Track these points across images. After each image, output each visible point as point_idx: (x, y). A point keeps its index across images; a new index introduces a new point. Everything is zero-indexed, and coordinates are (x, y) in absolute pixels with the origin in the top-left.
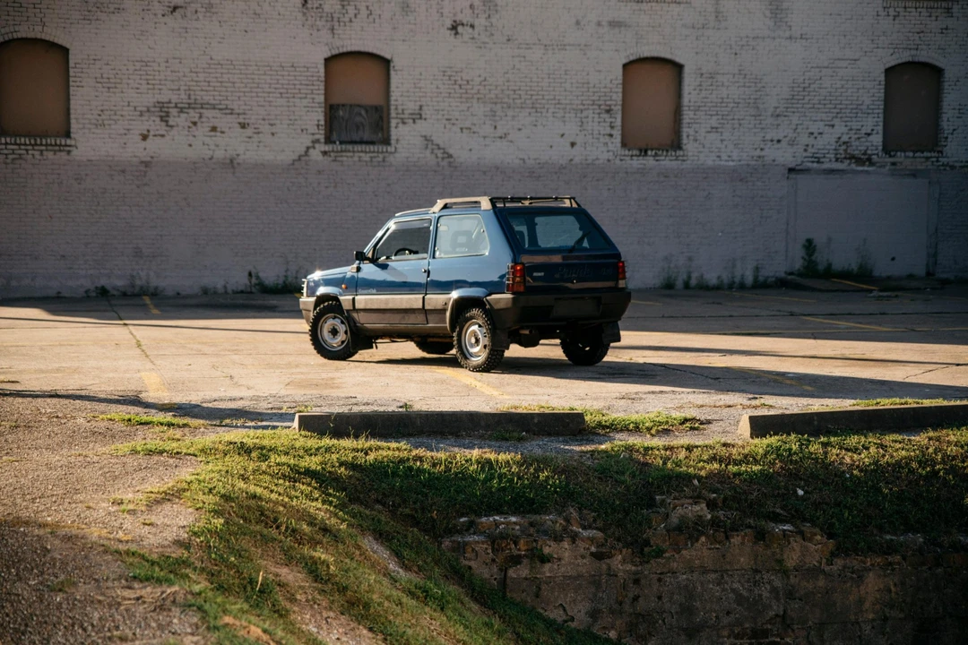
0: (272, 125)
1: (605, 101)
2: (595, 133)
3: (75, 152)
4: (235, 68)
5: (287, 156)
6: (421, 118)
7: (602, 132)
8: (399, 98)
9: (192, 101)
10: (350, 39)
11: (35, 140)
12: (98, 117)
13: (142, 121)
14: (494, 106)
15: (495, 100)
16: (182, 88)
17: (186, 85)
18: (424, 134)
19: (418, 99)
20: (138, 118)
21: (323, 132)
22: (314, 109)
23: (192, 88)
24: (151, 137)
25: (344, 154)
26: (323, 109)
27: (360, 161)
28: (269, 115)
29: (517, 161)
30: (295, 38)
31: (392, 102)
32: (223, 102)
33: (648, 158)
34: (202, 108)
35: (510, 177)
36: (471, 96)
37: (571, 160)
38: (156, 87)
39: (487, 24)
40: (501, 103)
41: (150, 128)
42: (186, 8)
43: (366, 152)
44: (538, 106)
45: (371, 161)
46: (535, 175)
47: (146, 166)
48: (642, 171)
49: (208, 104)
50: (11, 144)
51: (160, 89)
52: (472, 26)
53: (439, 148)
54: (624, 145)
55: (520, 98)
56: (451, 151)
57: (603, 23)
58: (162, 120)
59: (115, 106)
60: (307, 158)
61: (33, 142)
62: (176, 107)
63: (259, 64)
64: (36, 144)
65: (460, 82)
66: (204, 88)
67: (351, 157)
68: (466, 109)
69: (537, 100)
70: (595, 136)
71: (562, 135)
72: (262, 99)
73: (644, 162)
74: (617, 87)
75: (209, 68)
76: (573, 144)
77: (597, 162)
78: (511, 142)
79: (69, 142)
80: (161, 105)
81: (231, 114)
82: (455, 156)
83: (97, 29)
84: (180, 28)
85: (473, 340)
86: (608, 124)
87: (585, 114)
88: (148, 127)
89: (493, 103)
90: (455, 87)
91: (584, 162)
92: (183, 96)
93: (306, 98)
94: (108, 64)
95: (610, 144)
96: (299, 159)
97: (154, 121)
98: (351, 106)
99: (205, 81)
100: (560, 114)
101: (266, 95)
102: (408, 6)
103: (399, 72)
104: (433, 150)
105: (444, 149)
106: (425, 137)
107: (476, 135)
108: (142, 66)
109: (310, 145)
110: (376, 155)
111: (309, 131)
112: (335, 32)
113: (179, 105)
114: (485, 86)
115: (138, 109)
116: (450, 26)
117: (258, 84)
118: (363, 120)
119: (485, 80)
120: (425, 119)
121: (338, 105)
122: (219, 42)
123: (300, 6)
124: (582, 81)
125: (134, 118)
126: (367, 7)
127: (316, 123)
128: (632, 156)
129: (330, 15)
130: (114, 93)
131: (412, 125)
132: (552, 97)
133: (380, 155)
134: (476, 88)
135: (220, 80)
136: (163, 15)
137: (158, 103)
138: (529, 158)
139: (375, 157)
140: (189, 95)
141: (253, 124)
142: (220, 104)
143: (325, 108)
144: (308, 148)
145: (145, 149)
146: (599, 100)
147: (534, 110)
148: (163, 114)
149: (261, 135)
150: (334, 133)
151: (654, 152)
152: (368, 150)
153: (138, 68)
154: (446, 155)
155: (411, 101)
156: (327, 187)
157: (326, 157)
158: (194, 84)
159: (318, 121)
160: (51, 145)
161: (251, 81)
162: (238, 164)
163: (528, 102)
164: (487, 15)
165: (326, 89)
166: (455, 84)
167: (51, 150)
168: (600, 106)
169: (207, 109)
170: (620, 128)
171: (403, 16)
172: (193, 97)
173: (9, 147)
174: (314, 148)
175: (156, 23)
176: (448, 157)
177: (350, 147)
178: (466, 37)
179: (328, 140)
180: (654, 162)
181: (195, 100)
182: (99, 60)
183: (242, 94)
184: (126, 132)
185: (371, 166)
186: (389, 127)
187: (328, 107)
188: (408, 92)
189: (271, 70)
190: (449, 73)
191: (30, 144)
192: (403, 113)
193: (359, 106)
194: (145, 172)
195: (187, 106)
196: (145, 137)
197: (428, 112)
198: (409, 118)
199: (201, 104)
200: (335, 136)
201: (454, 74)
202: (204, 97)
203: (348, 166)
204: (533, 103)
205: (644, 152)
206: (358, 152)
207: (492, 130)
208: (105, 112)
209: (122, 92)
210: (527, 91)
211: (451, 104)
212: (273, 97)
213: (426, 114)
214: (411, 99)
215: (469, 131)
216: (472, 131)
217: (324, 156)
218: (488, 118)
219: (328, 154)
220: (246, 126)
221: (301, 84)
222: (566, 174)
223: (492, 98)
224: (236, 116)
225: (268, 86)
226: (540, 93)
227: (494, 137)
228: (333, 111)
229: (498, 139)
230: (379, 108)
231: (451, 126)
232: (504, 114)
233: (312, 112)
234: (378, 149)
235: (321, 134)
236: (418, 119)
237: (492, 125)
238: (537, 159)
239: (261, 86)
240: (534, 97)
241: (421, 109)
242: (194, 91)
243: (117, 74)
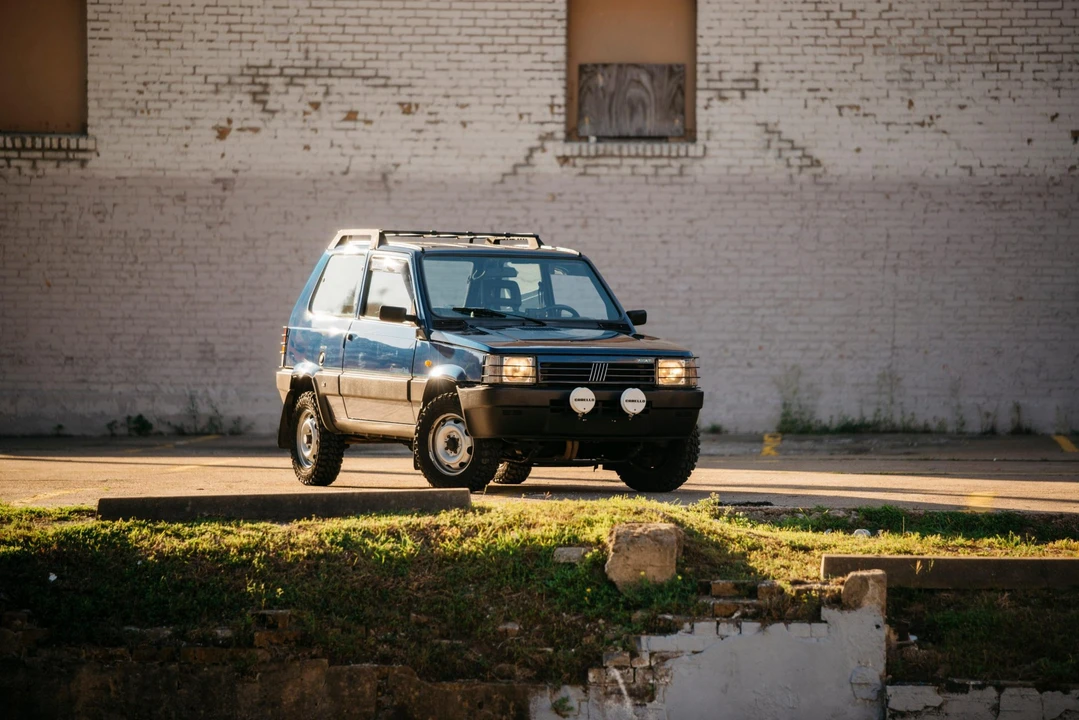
0: (463, 106)
3: (93, 162)
5: (492, 167)
6: (756, 89)
8: (713, 50)
9: (312, 63)
11: (23, 141)
12: (139, 97)
13: (218, 102)
14: (908, 59)
16: (294, 38)
17: (299, 33)
18: (761, 120)
19: (751, 50)
20: (212, 96)
21: (562, 118)
22: (548, 75)
23: (311, 38)
24: (233, 133)
25: (602, 161)
26: (562, 75)
27: (633, 174)
28: (457, 86)
29: (956, 172)
31: (700, 58)
32: (369, 64)
34: (330, 76)
35: (940, 204)
36: (860, 41)
37: (1073, 168)
38: (245, 37)
40: (924, 53)
41: (233, 116)
43: (645, 157)
44: (1001, 58)
45: (656, 175)
47: (224, 189)
49: (341, 67)
51: (252, 42)
53: (793, 148)
55: (964, 44)
56: (817, 154)
58: (254, 100)
59: (168, 74)
60: (529, 169)
61: (18, 143)
62: (282, 74)
64: (24, 148)
65: (836, 15)
66: (335, 38)
67: (617, 167)
68: (849, 68)
69: (998, 45)
71: (1054, 117)
72: (443, 57)
78: (944, 132)
79: (83, 143)
80: (254, 71)
81: (385, 86)
82: (825, 162)
88: (226, 115)
89: (905, 55)
90: (826, 24)
92: (295, 54)
93: (529, 52)
96: (515, 173)
97: (240, 102)
98: (620, 66)
99: (336, 25)
100: (1051, 73)
101: (454, 48)
104: (780, 150)
105: (803, 149)
106: (766, 125)
107: (871, 118)
109: (536, 143)
110: (664, 161)
111: (534, 118)
113: (287, 71)
114: (889, 20)
115: (212, 79)
117: (437, 27)
118: (644, 95)
120: (765, 90)
121: (596, 66)
125: (203, 96)
127: (549, 101)
130: (168, 49)
131: (740, 102)
132: (1034, 40)
133: (674, 163)
134: (870, 25)
135: (365, 21)
137: (249, 67)
139: (663, 167)
140: (307, 51)
141: (426, 105)
142: (365, 68)
143: (568, 71)
144: (532, 150)
145: (223, 155)
147: (994, 67)
148: (257, 88)
149: (440, 126)
150: (586, 119)
152: (649, 153)
154: (807, 162)
155: (737, 54)
156: (567, 226)
157: (566, 168)
158: (315, 29)
159: (553, 97)
160: (51, 149)
161: (423, 22)
162: (397, 182)
163: (979, 50)
165: (568, 36)
166: (828, 19)
167: (52, 159)
169: (339, 77)
172: (313, 55)
174: (544, 150)
176: (812, 165)
177: (613, 147)
179: (572, 134)
181: (318, 60)
183: (406, 48)
184: (189, 123)
185: (656, 184)
186: (694, 106)
187: (575, 70)
188: (732, 36)
191: (14, 148)
192: (721, 80)
193: (636, 66)
194: (223, 200)
195: (301, 72)
196: (222, 133)
197: (771, 76)
198: (733, 89)
199: (329, 68)
200: (586, 128)
202: (335, 56)
203: (611, 184)
204: (990, 54)
206: (629, 156)
207: (905, 110)
208: (151, 87)
209: (182, 48)
210: (978, 28)
211: (819, 59)
212: (465, 53)
213: (767, 80)
214: (736, 50)
215: (855, 111)
216: (861, 112)
217: (562, 165)
218: (896, 84)
219: (571, 160)
220: (413, 109)
221: (520, 26)
222: (1060, 196)
223: (904, 46)
224: (395, 90)
225: (457, 30)
226: (1006, 31)
227: (909, 124)
228: (584, 77)
229: (917, 128)
230: (676, 69)
231: (818, 102)
232: (930, 77)
233: (540, 79)
234: (670, 151)
235: (557, 123)
236: (751, 89)
237: (902, 99)
238: (999, 166)
239: (441, 31)
240: (993, 41)
241: (756, 71)
242: (316, 43)
243: (173, 14)
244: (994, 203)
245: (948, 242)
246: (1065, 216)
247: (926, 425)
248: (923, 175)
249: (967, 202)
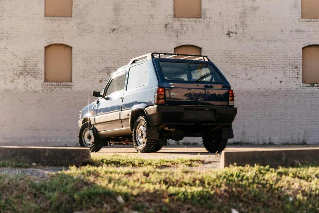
1: (295, 63)
2: (290, 77)
3: (73, 88)
7: (294, 77)
10: (185, 40)
11: (58, 83)
12: (83, 74)
13: (100, 75)
14: (246, 66)
15: (247, 64)
16: (116, 61)
17: (117, 60)
24: (103, 81)
29: (256, 89)
30: (162, 40)
33: (314, 87)
35: (253, 96)
36: (236, 62)
37: (280, 88)
38: (106, 61)
39: (243, 32)
40: (249, 65)
42: (118, 29)
44: (265, 66)
46: (264, 95)
48: (312, 93)
50: (49, 85)
51: (107, 62)
52: (236, 33)
54: (304, 82)
55: (257, 63)
57: (293, 31)
58: (108, 74)
59: (89, 69)
63: (147, 51)
64: (59, 85)
65: (231, 56)
66: (125, 61)
68: (234, 67)
69: (264, 63)
70: (290, 78)
71: (276, 78)
73: (313, 89)
74: (300, 57)
75: (127, 53)
76: (281, 82)
77: (291, 89)
78: (254, 81)
79: (71, 84)
80: (107, 68)
83: (83, 39)
84: (116, 37)
85: (140, 135)
86: (297, 73)
87: (286, 69)
88: (102, 78)
89: (245, 65)
90: (229, 58)
91: (286, 89)
94: (87, 53)
95: (297, 82)
97: (104, 75)
99: (125, 58)
100: (275, 69)
102: (209, 26)
103: (205, 53)
107: (238, 78)
108: (100, 53)
112: (178, 37)
113: (115, 68)
114: (242, 58)
115: (98, 70)
116: (227, 34)
119: (242, 55)
122: (131, 43)
123: (164, 27)
124: (285, 55)
125: (97, 74)
126: (192, 27)
128: (307, 86)
129: (176, 30)
130: (89, 64)
132: (272, 62)
134: (238, 59)
136: (109, 33)
137: (107, 67)
138: (261, 88)
140: (119, 64)
145: (101, 86)
146: (292, 63)
147: (264, 67)
148: (108, 72)
151: (317, 85)
160: (64, 85)
163: (260, 64)
164: (242, 29)
166: (229, 57)
167: (64, 87)
168: (292, 65)
170: (302, 75)
171: (207, 30)
173: (49, 86)
178: (233, 38)
180: (317, 89)
182: (84, 51)
184: (94, 79)
190: (226, 53)
191: (57, 85)
196: (101, 81)
201: (228, 53)
204: (263, 65)
205: (313, 85)
207: (245, 76)
208: (86, 72)
209: (92, 64)
210: (260, 59)
211: (228, 66)
215: (235, 77)
216: (236, 77)
218: (243, 71)
222: (278, 94)
223: (245, 63)
226: (266, 60)
227: (246, 79)
229: (248, 80)
231: (227, 75)
232: (250, 69)
237: (245, 74)
238: (265, 88)
240: (263, 62)
242: (121, 62)
243: (91, 56)
244: (264, 96)
245: (255, 104)
246: (279, 99)
247: (251, 143)
248: (250, 90)
249: (259, 96)
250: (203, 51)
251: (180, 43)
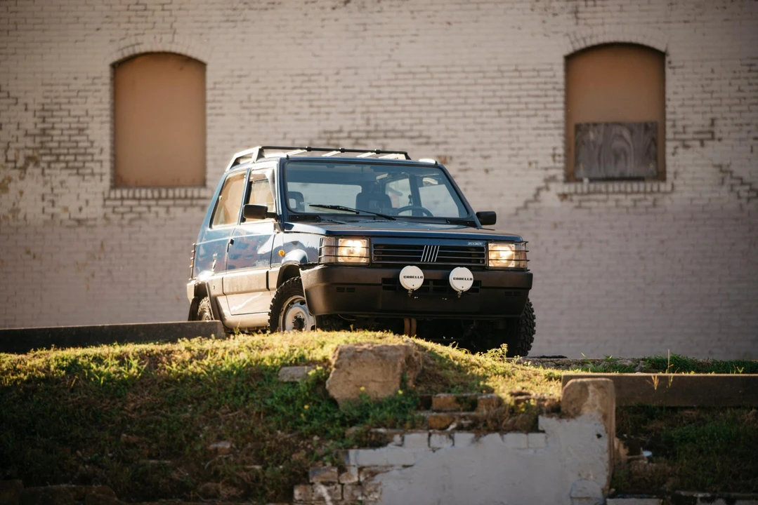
0: (486, 157)
4: (432, 78)
5: (508, 203)
6: (713, 138)
8: (679, 110)
9: (371, 128)
10: (603, 24)
11: (160, 193)
16: (359, 109)
17: (363, 105)
18: (717, 162)
19: (708, 109)
21: (562, 165)
22: (549, 132)
23: (372, 109)
25: (593, 197)
26: (562, 131)
27: (617, 206)
28: (481, 143)
30: (519, 28)
31: (668, 116)
32: (415, 127)
34: (386, 137)
38: (323, 110)
43: (626, 193)
45: (635, 206)
49: (394, 131)
50: (128, 199)
51: (328, 113)
53: (743, 184)
60: (536, 205)
61: (156, 194)
62: (349, 137)
63: (467, 69)
64: (160, 198)
66: (389, 108)
67: (605, 201)
72: (471, 120)
75: (396, 79)
79: (203, 193)
80: (328, 135)
81: (427, 143)
83: (244, 33)
84: (357, 24)
92: (360, 122)
93: (536, 115)
94: (257, 82)
96: (526, 207)
98: (607, 124)
99: (390, 99)
101: (479, 113)
103: (677, 71)
104: (732, 185)
105: (750, 184)
106: (720, 166)
108: (303, 82)
109: (542, 184)
110: (642, 196)
111: (540, 165)
112: (580, 15)
113: (355, 135)
117: (466, 98)
118: (625, 145)
120: (720, 140)
121: (588, 125)
122: (411, 42)
127: (551, 151)
130: (266, 121)
131: (699, 149)
133: (648, 197)
135: (411, 95)
136: (334, 8)
137: (325, 132)
139: (640, 200)
140: (368, 119)
141: (459, 157)
142: (411, 130)
143: (567, 129)
144: (539, 190)
149: (469, 173)
150: (581, 166)
152: (629, 189)
153: (298, 84)
154: (753, 194)
155: (697, 113)
156: (567, 248)
157: (566, 203)
158: (374, 102)
159: (554, 149)
160: (180, 198)
161: (455, 94)
165: (567, 102)
167: (180, 206)
169: (393, 138)
172: (373, 122)
173: (127, 203)
174: (548, 189)
175: (323, 20)
176: (757, 197)
177: (602, 186)
179: (570, 177)
181: (377, 125)
182: (245, 76)
183: (442, 114)
185: (635, 213)
186: (664, 153)
187: (571, 127)
188: (692, 99)
189: (484, 78)
191: (153, 198)
192: (684, 132)
193: (619, 124)
195: (364, 135)
197: (724, 129)
198: (694, 139)
199: (386, 131)
200: (581, 172)
202: (389, 122)
203: (600, 214)
206: (614, 192)
209: (276, 120)
212: (487, 117)
213: (721, 132)
214: (696, 109)
217: (562, 200)
219: (569, 197)
220: (448, 160)
221: (529, 96)
224: (434, 146)
225: (480, 100)
228: (579, 134)
230: (650, 126)
233: (545, 135)
234: (645, 188)
235: (558, 168)
236: (708, 139)
239: (470, 101)
241: (712, 124)
242: (375, 113)
243: (269, 94)
250: (670, 62)
251: (584, 39)
